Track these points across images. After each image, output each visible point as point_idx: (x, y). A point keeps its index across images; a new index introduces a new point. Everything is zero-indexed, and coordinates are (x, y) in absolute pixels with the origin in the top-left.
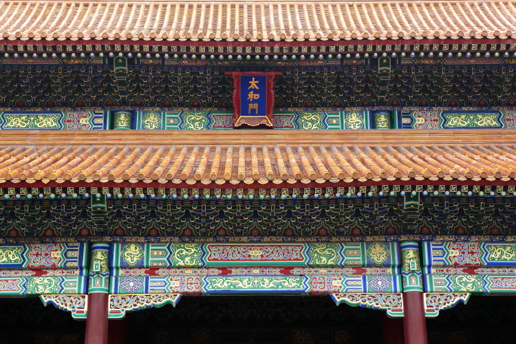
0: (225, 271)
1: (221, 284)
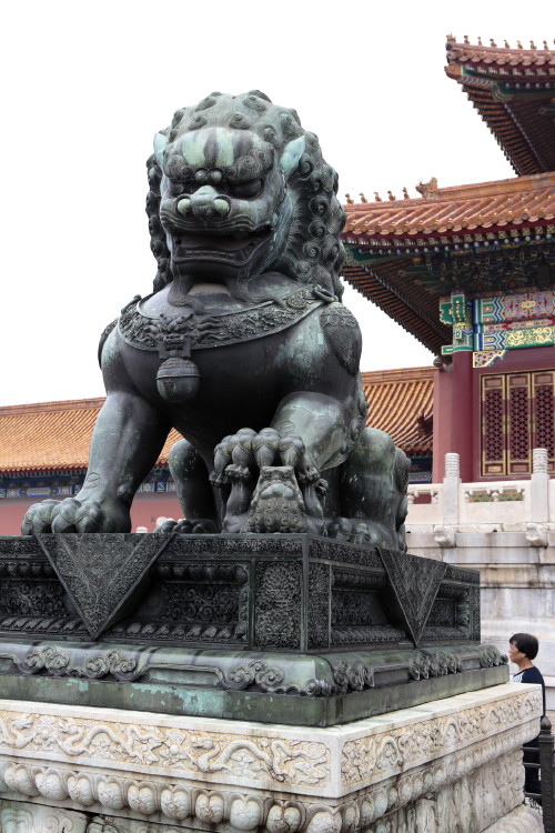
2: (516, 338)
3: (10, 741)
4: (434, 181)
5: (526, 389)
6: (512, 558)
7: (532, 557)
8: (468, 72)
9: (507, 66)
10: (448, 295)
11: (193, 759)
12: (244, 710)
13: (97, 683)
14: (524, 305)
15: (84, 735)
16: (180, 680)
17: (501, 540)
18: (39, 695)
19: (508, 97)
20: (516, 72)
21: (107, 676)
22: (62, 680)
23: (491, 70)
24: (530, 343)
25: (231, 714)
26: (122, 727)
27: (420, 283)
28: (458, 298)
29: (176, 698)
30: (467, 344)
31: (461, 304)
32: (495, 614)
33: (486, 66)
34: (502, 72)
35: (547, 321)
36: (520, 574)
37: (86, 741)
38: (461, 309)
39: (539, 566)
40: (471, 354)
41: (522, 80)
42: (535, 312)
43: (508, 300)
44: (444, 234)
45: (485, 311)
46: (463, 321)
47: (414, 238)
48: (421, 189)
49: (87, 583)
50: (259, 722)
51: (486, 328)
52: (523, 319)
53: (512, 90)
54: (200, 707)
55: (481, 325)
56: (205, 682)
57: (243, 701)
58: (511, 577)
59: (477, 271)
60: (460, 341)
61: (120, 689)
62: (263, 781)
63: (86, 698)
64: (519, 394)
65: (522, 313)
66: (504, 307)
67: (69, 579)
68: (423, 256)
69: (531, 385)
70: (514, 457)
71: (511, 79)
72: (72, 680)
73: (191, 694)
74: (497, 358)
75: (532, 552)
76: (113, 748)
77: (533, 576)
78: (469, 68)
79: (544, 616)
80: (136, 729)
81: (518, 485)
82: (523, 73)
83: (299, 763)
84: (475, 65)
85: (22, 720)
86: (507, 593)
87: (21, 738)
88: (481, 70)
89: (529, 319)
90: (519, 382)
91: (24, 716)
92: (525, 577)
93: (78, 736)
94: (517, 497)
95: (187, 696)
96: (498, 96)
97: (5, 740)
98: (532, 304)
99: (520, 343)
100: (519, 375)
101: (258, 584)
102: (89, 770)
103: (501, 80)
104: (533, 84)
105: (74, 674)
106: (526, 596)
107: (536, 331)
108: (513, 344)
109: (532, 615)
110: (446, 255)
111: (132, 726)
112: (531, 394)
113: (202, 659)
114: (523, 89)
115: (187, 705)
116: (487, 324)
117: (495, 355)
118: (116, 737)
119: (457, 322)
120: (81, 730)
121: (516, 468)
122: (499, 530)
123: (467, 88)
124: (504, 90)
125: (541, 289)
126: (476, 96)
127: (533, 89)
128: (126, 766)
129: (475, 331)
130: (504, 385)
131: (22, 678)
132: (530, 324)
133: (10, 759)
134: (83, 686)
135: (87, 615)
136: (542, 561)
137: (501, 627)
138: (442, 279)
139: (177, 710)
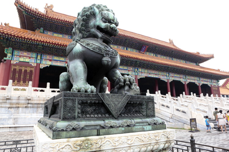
0: (150, 74)
1: (150, 76)
2: (22, 59)
3: (114, 145)
4: (8, 24)
5: (22, 69)
6: (23, 102)
7: (27, 102)
8: (20, 6)
9: (28, 9)
10: (8, 47)
11: (155, 139)
12: (155, 128)
13: (126, 128)
14: (24, 54)
15: (133, 139)
16: (141, 125)
17: (21, 98)
18: (112, 133)
19: (26, 14)
20: (29, 11)
21: (128, 126)
22: (118, 128)
23: (24, 8)
24: (24, 61)
25: (153, 129)
26: (141, 136)
27: (2, 43)
28: (10, 49)
29: (143, 128)
30: (11, 58)
31: (11, 50)
32: (17, 113)
33: (24, 7)
34: (27, 9)
35: (28, 58)
36: (24, 105)
37: (133, 140)
38: (11, 51)
39: (28, 103)
40: (11, 60)
41: (30, 13)
42: (26, 55)
43: (21, 52)
44: (13, 36)
45: (16, 53)
46: (10, 53)
47: (5, 34)
48: (5, 24)
49: (113, 105)
50: (158, 130)
51: (15, 56)
52: (24, 56)
53: (27, 13)
54: (148, 129)
55: (14, 55)
56: (145, 124)
57: (155, 127)
58: (22, 105)
59: (15, 45)
60: (9, 57)
61: (132, 128)
62: (166, 139)
63: (124, 131)
64: (20, 70)
65: (24, 55)
66: (20, 53)
67: (108, 104)
68: (4, 38)
69: (23, 69)
70: (23, 82)
71: (28, 12)
72: (120, 128)
73: (146, 127)
74: (17, 62)
75: (27, 101)
76: (140, 140)
77: (27, 105)
78: (20, 5)
79: (28, 113)
80: (144, 135)
81: (25, 88)
82: (28, 10)
83: (171, 135)
84: (21, 6)
85: (117, 139)
86: (20, 109)
87: (117, 144)
88: (22, 7)
89: (25, 56)
90: (21, 68)
91: (117, 138)
92: (25, 106)
93: (132, 140)
94: (25, 90)
95: (145, 127)
96: (24, 13)
97: (112, 145)
98: (26, 54)
99: (22, 61)
100: (21, 66)
101: (147, 105)
102: (133, 147)
103: (26, 11)
104: (31, 14)
105: (120, 126)
106: (24, 109)
107: (26, 59)
108: (21, 60)
109: (25, 113)
110: (9, 40)
111: (143, 135)
112: (23, 71)
113: (144, 120)
114: (29, 14)
115: (145, 129)
116: (16, 55)
117: (16, 62)
118: (140, 138)
119: (9, 53)
120: (132, 138)
121: (18, 84)
122: (20, 96)
123: (18, 9)
124: (26, 13)
125: (28, 51)
126: (19, 11)
127: (31, 15)
128: (143, 143)
129: (13, 56)
130: (17, 68)
131: (106, 129)
132: (25, 57)
133: (112, 150)
134: (123, 129)
135: (114, 113)
136: (29, 102)
137: (18, 116)
138: (8, 44)
139: (143, 130)
